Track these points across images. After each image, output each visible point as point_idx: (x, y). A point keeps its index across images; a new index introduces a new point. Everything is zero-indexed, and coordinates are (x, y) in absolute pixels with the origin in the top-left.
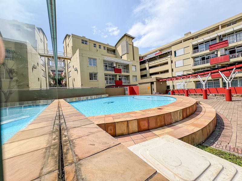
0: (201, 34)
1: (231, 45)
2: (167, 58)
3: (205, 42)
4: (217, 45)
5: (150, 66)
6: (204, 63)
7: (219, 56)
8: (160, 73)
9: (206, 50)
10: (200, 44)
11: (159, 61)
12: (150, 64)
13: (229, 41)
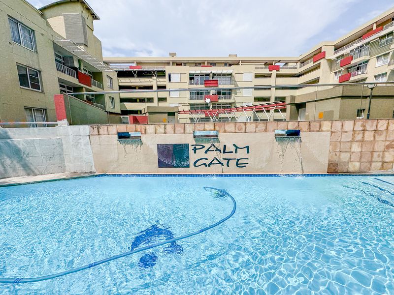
0: (190, 62)
1: (220, 87)
2: (151, 80)
3: (201, 75)
4: (210, 82)
5: (120, 84)
6: (198, 99)
7: (211, 94)
8: (138, 100)
9: (201, 84)
10: (196, 75)
11: (138, 80)
12: (122, 81)
13: (219, 82)
